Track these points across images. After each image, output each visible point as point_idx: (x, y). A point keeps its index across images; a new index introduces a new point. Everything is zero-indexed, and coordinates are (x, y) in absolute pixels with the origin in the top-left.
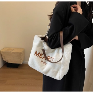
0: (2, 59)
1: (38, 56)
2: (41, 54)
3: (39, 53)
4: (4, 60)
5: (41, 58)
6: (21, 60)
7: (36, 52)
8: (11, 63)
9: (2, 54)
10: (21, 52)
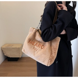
0: (3, 54)
4: (5, 55)
6: (20, 54)
8: (11, 57)
10: (19, 47)
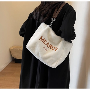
1: (42, 42)
2: (45, 40)
3: (44, 39)
5: (45, 44)
7: (42, 37)
9: (11, 51)
